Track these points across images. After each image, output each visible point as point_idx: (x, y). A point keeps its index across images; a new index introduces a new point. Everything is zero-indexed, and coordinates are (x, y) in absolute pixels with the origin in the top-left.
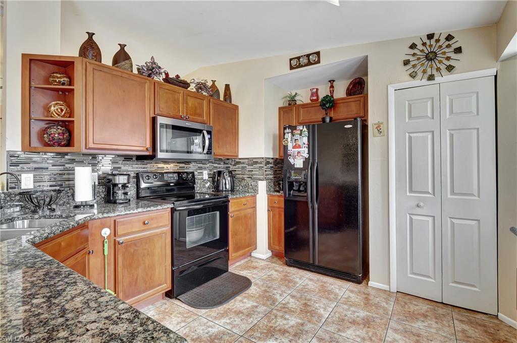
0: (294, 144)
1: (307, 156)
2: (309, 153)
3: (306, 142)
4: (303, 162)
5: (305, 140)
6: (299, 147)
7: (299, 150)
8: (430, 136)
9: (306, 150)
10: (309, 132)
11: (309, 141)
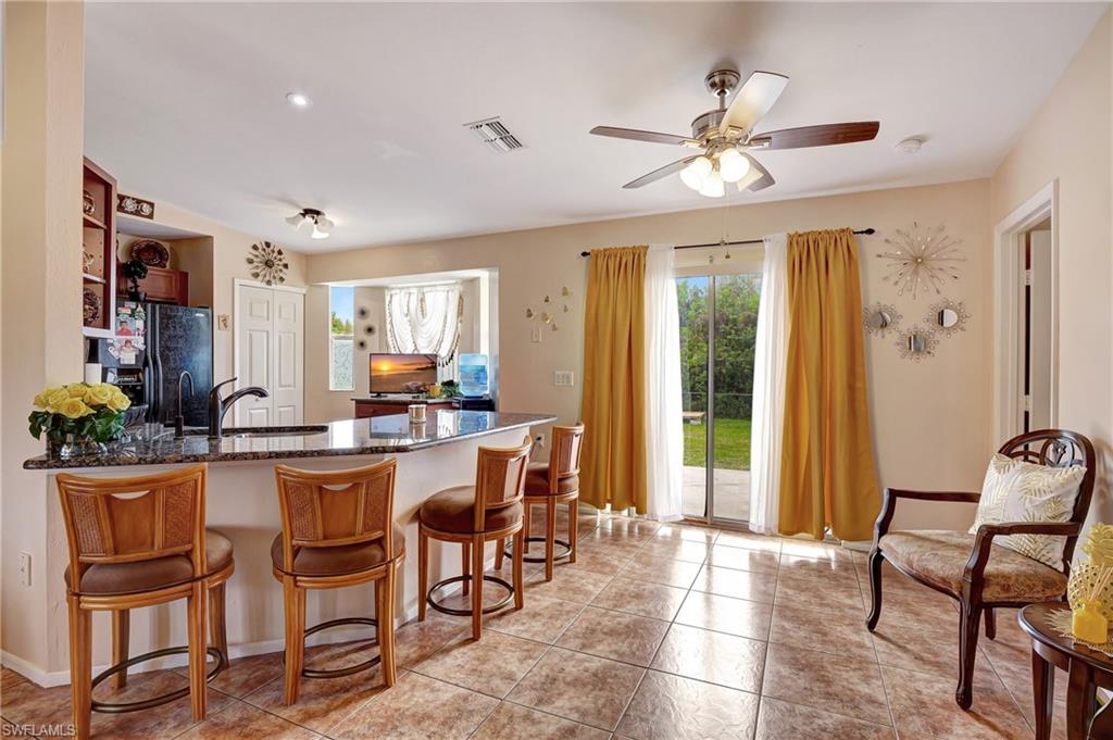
0: (120, 328)
1: (142, 347)
2: (145, 343)
3: (142, 327)
4: (136, 356)
5: (140, 324)
6: (128, 333)
7: (129, 337)
8: (265, 334)
9: (142, 339)
10: (146, 315)
11: (145, 327)
